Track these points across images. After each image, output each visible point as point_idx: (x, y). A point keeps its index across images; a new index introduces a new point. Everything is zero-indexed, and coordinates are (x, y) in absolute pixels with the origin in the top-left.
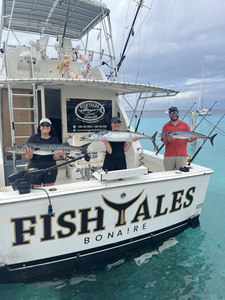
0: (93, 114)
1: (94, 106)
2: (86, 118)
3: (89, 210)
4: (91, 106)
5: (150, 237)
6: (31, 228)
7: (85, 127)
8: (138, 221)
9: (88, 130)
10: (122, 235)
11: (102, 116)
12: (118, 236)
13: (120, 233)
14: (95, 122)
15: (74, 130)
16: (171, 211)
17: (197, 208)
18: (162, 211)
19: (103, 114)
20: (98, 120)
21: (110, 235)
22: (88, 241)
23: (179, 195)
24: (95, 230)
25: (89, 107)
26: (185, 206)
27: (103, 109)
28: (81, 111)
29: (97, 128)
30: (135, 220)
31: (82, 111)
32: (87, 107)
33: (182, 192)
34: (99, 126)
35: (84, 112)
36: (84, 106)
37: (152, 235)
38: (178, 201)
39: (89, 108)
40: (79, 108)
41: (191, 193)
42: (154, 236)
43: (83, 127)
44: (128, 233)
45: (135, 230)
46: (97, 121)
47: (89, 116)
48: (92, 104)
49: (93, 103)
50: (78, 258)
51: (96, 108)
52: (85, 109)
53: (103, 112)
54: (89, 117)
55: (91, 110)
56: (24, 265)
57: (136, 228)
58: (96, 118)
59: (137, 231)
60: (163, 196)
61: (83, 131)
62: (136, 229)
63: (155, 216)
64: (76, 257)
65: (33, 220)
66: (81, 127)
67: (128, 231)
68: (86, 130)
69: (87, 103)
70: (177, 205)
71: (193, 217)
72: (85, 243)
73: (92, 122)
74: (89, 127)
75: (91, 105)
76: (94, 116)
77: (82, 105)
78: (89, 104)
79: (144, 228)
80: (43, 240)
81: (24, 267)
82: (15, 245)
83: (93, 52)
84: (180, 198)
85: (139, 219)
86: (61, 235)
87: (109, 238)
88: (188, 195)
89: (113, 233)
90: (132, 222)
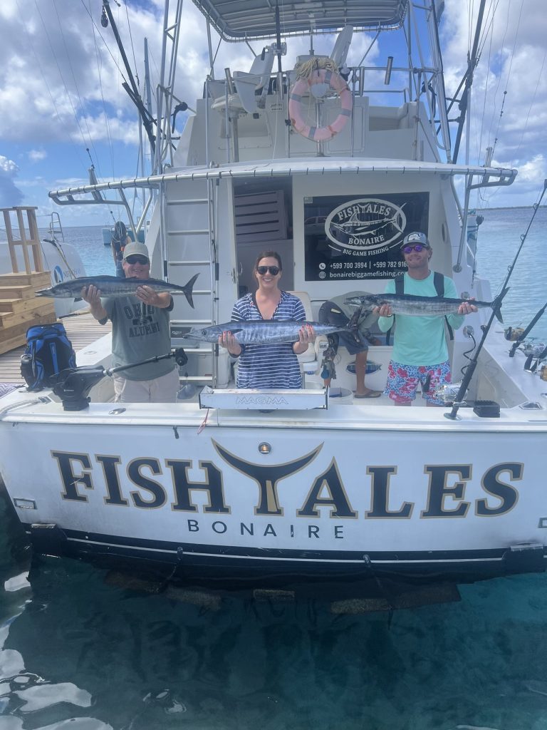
0: (372, 232)
1: (375, 212)
2: (353, 245)
3: (188, 464)
4: (367, 212)
5: (363, 561)
6: (85, 475)
7: (349, 265)
8: (316, 514)
9: (358, 275)
10: (275, 535)
11: (398, 235)
12: (265, 535)
13: (270, 530)
14: (378, 252)
15: (322, 275)
16: (425, 515)
17: (541, 526)
18: (394, 505)
19: (402, 231)
21: (244, 528)
22: (196, 529)
23: (452, 480)
24: (208, 509)
25: (361, 213)
26: (482, 508)
27: (401, 219)
28: (340, 227)
29: (381, 270)
30: (308, 510)
31: (342, 225)
32: (358, 215)
33: (465, 471)
34: (387, 264)
35: (349, 227)
36: (347, 213)
37: (367, 559)
38: (450, 491)
39: (362, 217)
40: (336, 219)
41: (504, 478)
42: (372, 561)
43: (343, 265)
44: (292, 536)
45: (312, 534)
46: (383, 250)
47: (362, 237)
48: (370, 206)
49: (373, 204)
50: (180, 554)
51: (382, 216)
52: (350, 222)
53: (401, 226)
54: (362, 241)
55: (368, 223)
56: (87, 537)
57: (314, 529)
58: (381, 242)
59: (317, 537)
60: (392, 470)
61: (342, 275)
62: (313, 532)
63: (370, 515)
64: (176, 552)
65: (85, 460)
66: (338, 266)
67: (292, 530)
68: (352, 274)
69: (356, 205)
70: (450, 503)
71: (520, 548)
72: (190, 530)
73: (367, 253)
74: (359, 265)
75: (366, 209)
77: (344, 211)
78: (363, 207)
79: (339, 535)
80: (108, 501)
81: (87, 539)
82: (66, 497)
83: (362, 69)
84: (458, 485)
85: (320, 511)
86: (139, 502)
87: (242, 533)
88: (490, 482)
89: (252, 525)
90: (301, 513)
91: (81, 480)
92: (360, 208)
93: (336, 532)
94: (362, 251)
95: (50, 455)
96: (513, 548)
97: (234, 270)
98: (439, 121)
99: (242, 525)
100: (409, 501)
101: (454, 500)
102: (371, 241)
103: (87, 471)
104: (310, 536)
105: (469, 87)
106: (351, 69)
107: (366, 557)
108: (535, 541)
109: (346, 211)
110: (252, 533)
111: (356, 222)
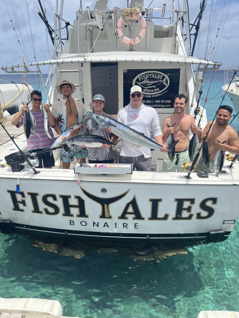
0: (154, 87)
1: (155, 77)
2: (145, 92)
3: (69, 197)
4: (152, 77)
5: (146, 238)
6: (23, 200)
8: (126, 218)
10: (108, 227)
11: (166, 88)
12: (104, 227)
13: (106, 225)
14: (156, 96)
16: (174, 219)
17: (224, 223)
18: (160, 214)
19: (167, 86)
20: (160, 93)
21: (95, 224)
22: (73, 224)
23: (186, 204)
24: (78, 216)
26: (199, 216)
27: (167, 81)
29: (158, 104)
30: (123, 217)
31: (141, 83)
32: (148, 78)
33: (192, 201)
34: (160, 101)
35: (144, 84)
36: (143, 78)
38: (185, 209)
39: (150, 79)
40: (138, 80)
41: (209, 204)
42: (150, 238)
44: (116, 227)
45: (125, 227)
46: (159, 95)
47: (149, 89)
49: (155, 73)
50: (66, 234)
51: (159, 80)
52: (144, 81)
53: (167, 84)
54: (149, 91)
55: (152, 82)
57: (126, 225)
58: (158, 91)
59: (127, 228)
60: (160, 200)
63: (150, 219)
64: (64, 233)
65: (23, 194)
67: (116, 225)
69: (147, 74)
70: (185, 214)
71: (214, 232)
72: (71, 224)
73: (152, 96)
74: (148, 101)
75: (152, 75)
76: (155, 88)
77: (141, 76)
78: (150, 75)
79: (136, 227)
80: (33, 212)
81: (24, 228)
82: (14, 210)
83: (151, 9)
84: (189, 207)
85: (128, 217)
86: (47, 212)
87: (94, 226)
88: (203, 205)
89: (98, 223)
90: (120, 218)
91: (21, 203)
92: (149, 75)
93: (135, 226)
94: (149, 95)
95: (6, 191)
96: (212, 233)
97: (91, 103)
98: (186, 35)
99: (94, 223)
100: (167, 213)
101: (187, 213)
102: (153, 91)
103: (24, 199)
104: (124, 227)
105: (201, 19)
106: (146, 9)
107: (148, 236)
108: (221, 230)
109: (143, 77)
110: (98, 226)
111: (147, 82)
